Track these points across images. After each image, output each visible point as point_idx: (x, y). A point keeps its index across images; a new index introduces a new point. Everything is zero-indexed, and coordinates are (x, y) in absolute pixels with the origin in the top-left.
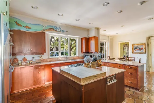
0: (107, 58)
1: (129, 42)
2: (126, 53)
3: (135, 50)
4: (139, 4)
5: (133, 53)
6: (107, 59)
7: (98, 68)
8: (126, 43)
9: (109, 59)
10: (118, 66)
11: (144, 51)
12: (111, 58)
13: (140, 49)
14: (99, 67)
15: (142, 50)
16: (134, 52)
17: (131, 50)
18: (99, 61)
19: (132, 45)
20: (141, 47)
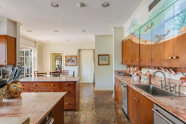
0: (33, 73)
1: (62, 52)
2: (58, 66)
3: (68, 63)
4: (78, 5)
5: (66, 65)
6: (33, 76)
7: (11, 101)
8: (58, 54)
9: (37, 74)
10: (52, 85)
11: (76, 63)
12: (40, 74)
13: (72, 61)
14: (12, 98)
15: (74, 63)
16: (68, 64)
17: (65, 63)
18: (14, 85)
19: (66, 57)
20: (73, 60)
